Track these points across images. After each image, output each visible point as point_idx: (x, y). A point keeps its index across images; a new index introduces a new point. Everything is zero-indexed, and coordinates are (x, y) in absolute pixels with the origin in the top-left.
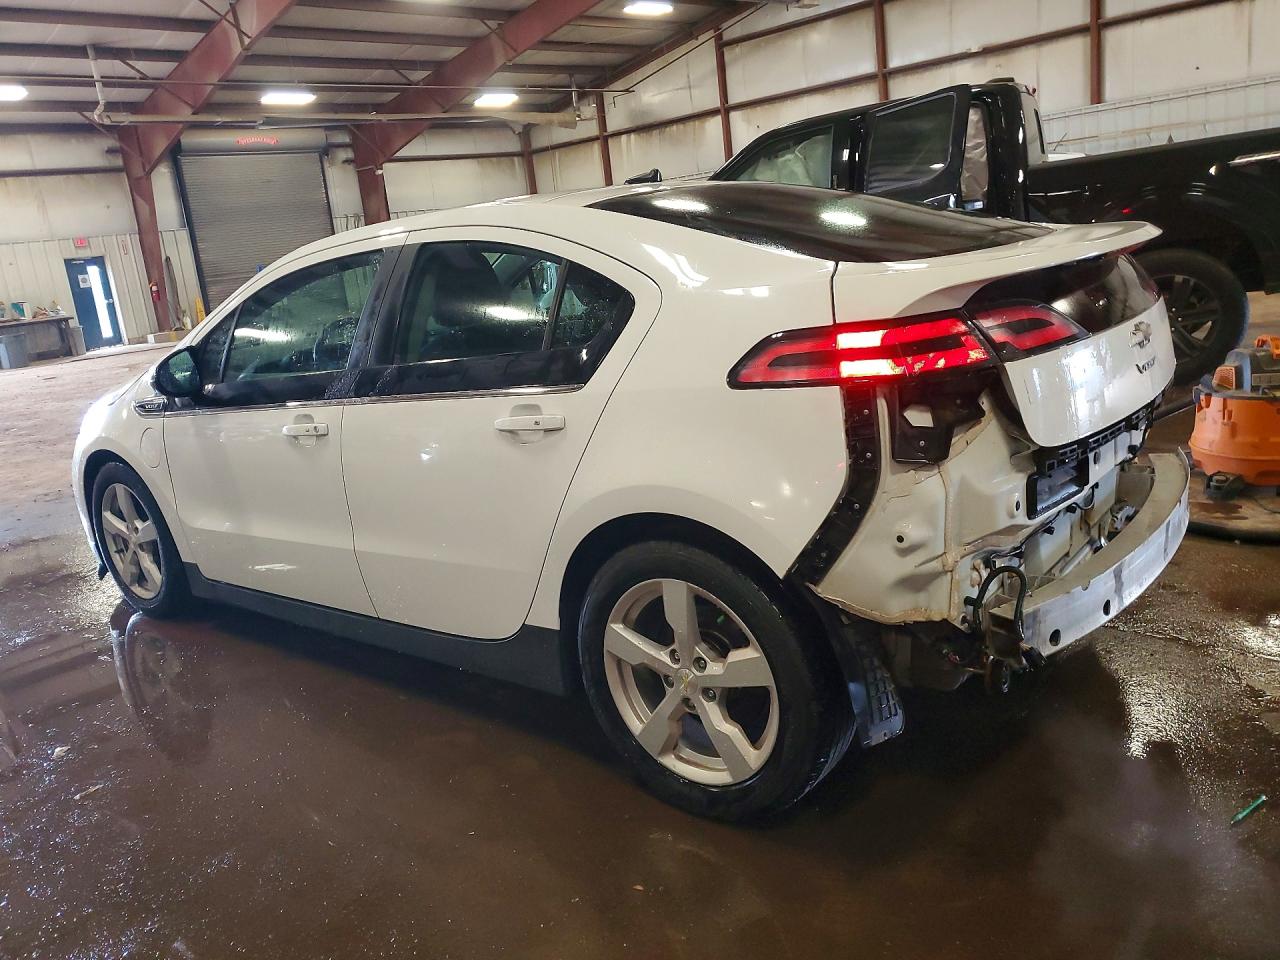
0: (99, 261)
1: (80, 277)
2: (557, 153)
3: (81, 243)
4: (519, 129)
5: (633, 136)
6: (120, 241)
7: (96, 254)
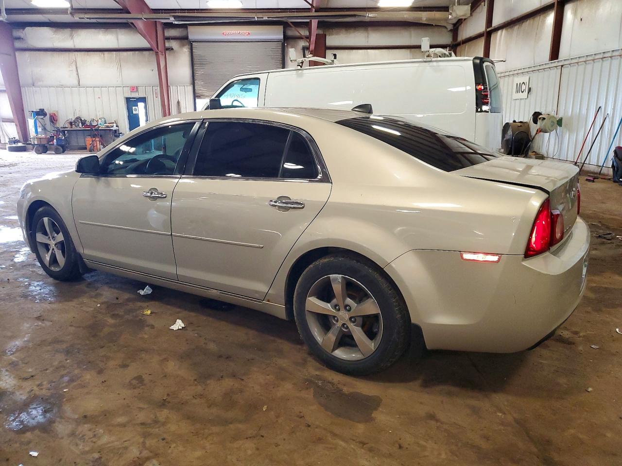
0: (143, 100)
1: (134, 108)
2: (467, 45)
3: (134, 89)
4: (450, 27)
5: (504, 31)
6: (154, 90)
7: (141, 95)
